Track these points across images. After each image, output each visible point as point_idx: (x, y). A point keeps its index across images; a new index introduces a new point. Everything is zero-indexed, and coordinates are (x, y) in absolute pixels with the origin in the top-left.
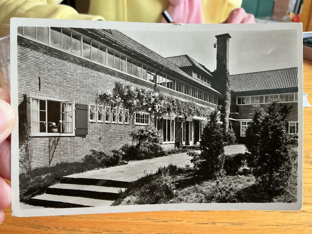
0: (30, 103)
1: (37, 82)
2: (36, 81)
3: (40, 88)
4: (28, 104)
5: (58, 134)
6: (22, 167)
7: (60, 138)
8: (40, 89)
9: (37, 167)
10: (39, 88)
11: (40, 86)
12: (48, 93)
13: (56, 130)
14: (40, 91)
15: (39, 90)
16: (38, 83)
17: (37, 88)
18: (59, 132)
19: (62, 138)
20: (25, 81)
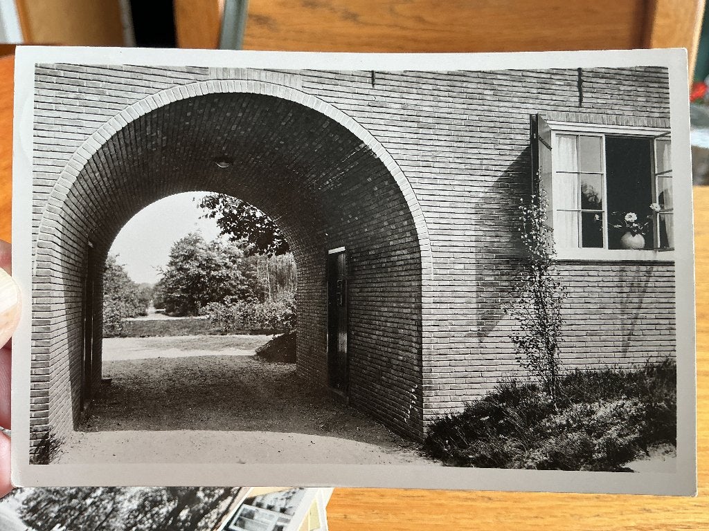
0: (550, 148)
1: (571, 78)
2: (567, 78)
3: (581, 97)
4: (542, 150)
5: (648, 255)
6: (524, 362)
7: (655, 268)
8: (581, 101)
9: (576, 369)
10: (577, 99)
11: (580, 91)
12: (609, 112)
13: (639, 240)
14: (580, 106)
15: (577, 104)
16: (576, 83)
17: (572, 99)
18: (649, 245)
19: (660, 268)
20: (535, 80)
